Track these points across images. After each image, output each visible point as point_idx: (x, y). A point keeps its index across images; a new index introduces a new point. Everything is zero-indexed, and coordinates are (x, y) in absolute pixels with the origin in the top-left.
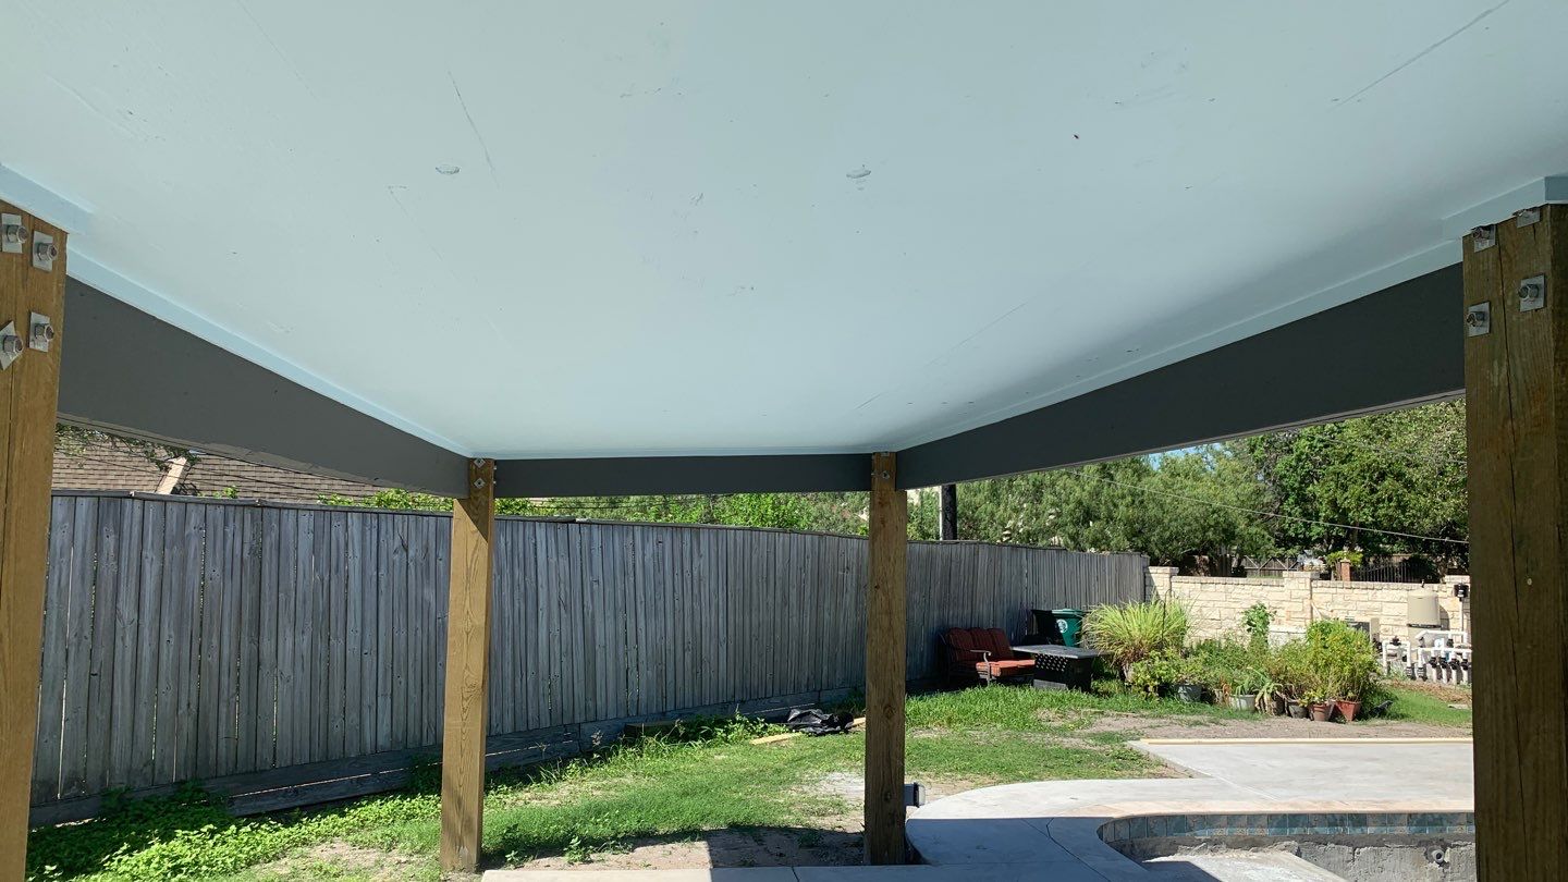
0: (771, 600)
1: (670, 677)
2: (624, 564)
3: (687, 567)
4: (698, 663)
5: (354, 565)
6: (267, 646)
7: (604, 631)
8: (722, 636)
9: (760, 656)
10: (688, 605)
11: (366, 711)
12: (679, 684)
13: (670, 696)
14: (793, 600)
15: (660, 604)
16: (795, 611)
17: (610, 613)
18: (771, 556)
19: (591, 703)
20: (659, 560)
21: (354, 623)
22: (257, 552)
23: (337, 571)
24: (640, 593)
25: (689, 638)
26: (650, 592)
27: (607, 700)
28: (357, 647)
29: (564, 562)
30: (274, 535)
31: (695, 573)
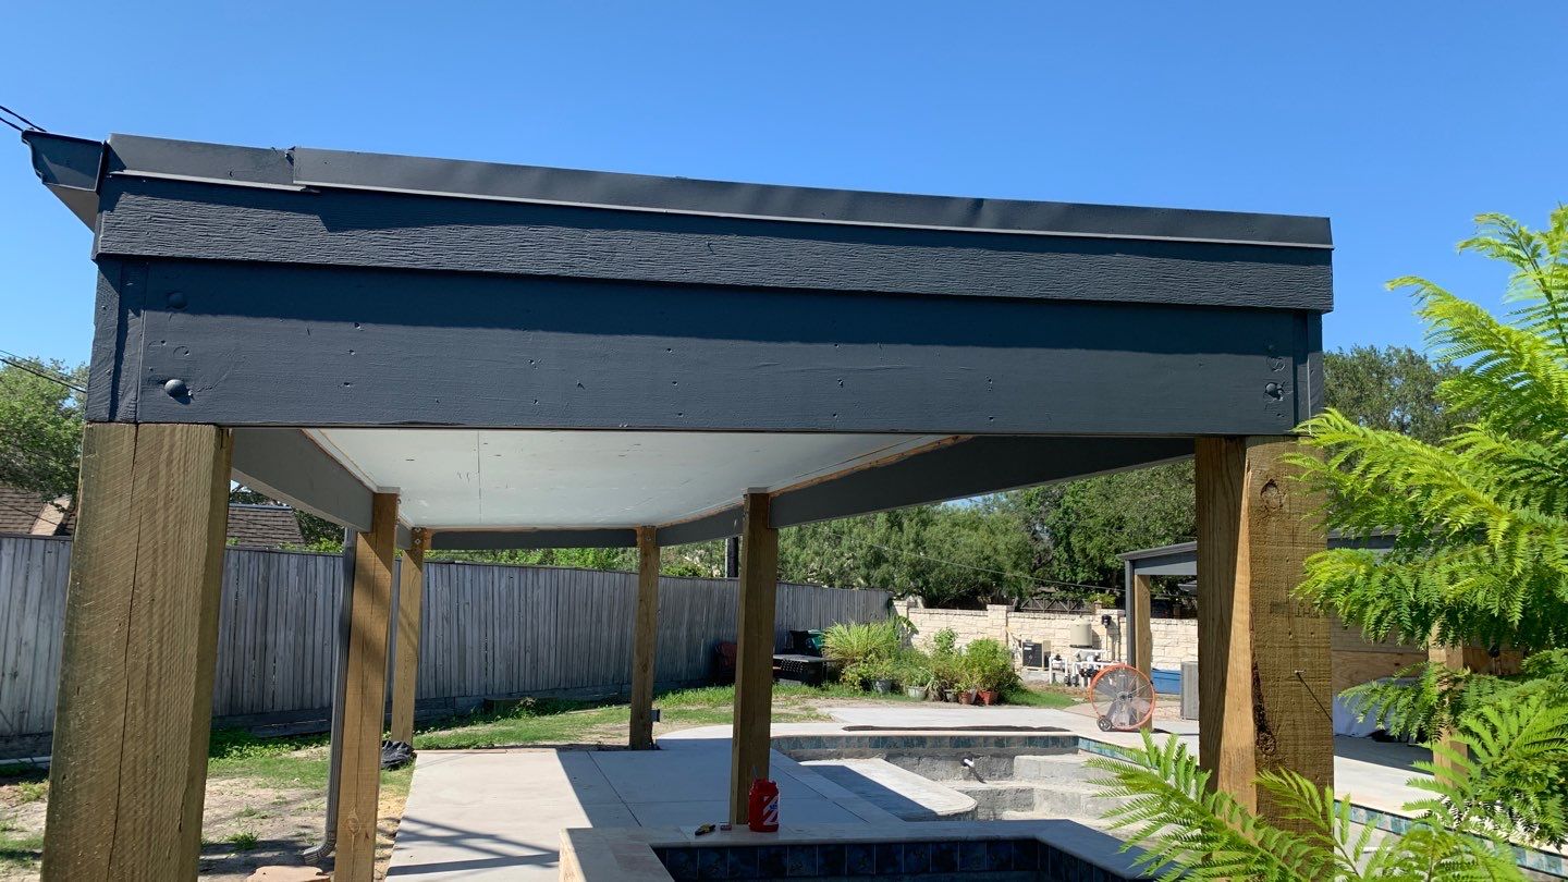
0: (588, 618)
1: (515, 670)
2: (486, 593)
3: (529, 595)
4: (535, 661)
5: (320, 588)
6: (270, 638)
7: (472, 636)
8: (553, 643)
9: (579, 657)
10: (529, 619)
11: (325, 681)
12: (522, 674)
13: (515, 683)
14: (605, 619)
15: (510, 620)
16: (605, 627)
17: (476, 626)
18: (590, 589)
19: (462, 685)
20: (510, 590)
21: (319, 624)
22: (266, 579)
23: (310, 592)
24: (497, 611)
25: (529, 644)
26: (503, 611)
27: (474, 685)
28: (321, 640)
29: (446, 590)
30: (276, 569)
31: (535, 600)
